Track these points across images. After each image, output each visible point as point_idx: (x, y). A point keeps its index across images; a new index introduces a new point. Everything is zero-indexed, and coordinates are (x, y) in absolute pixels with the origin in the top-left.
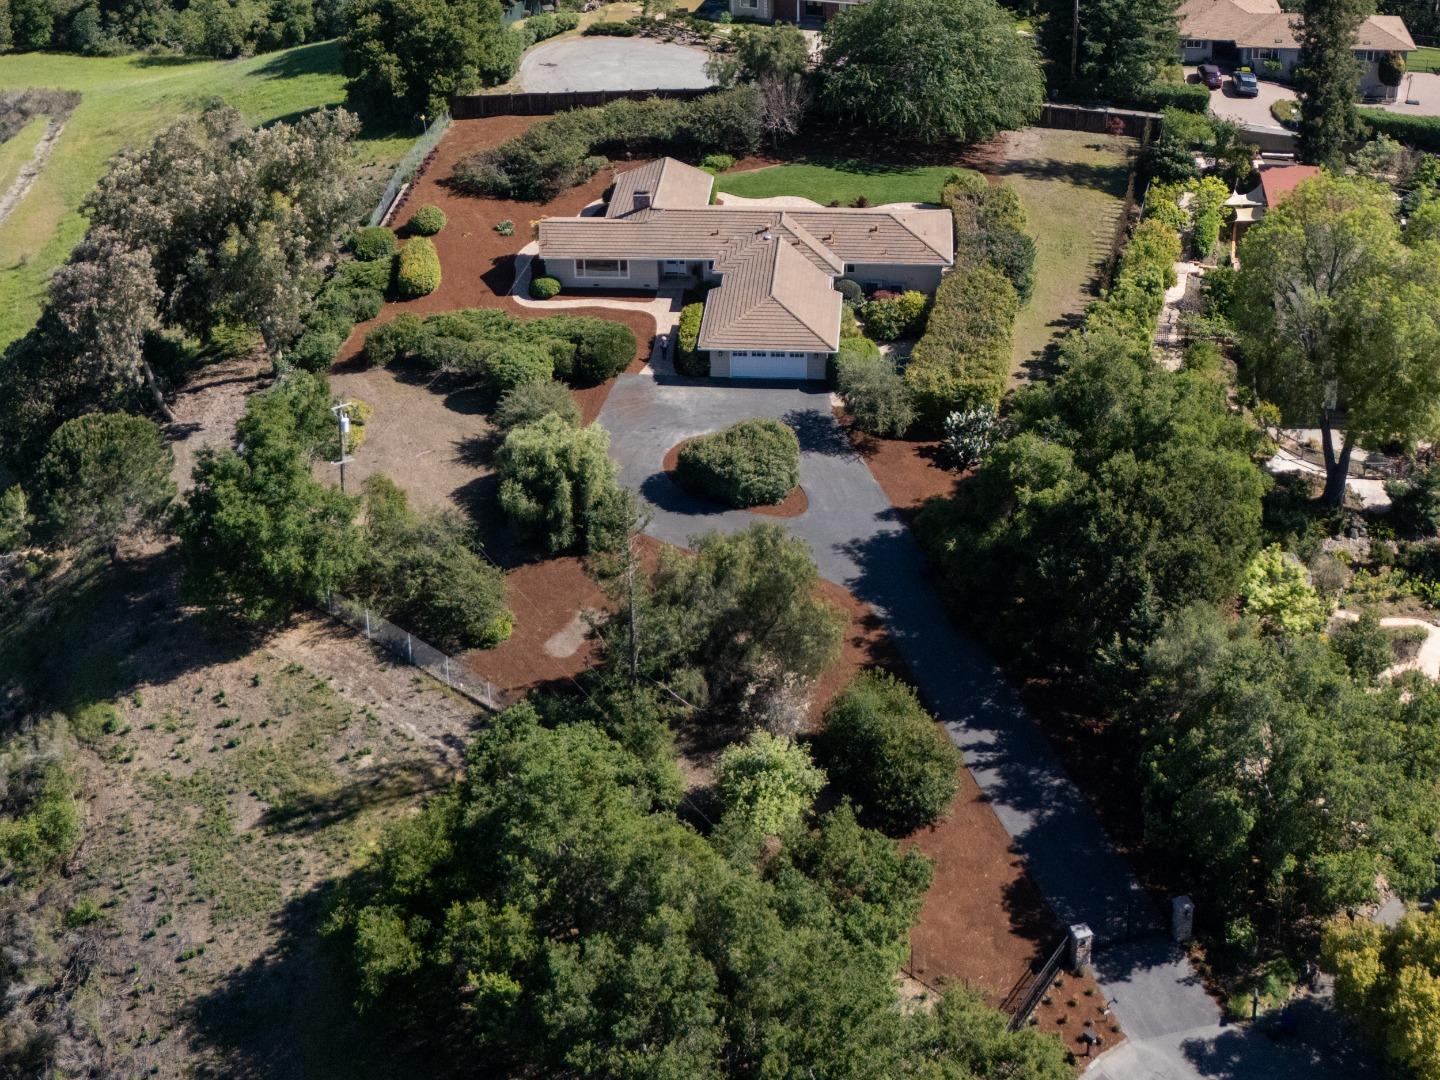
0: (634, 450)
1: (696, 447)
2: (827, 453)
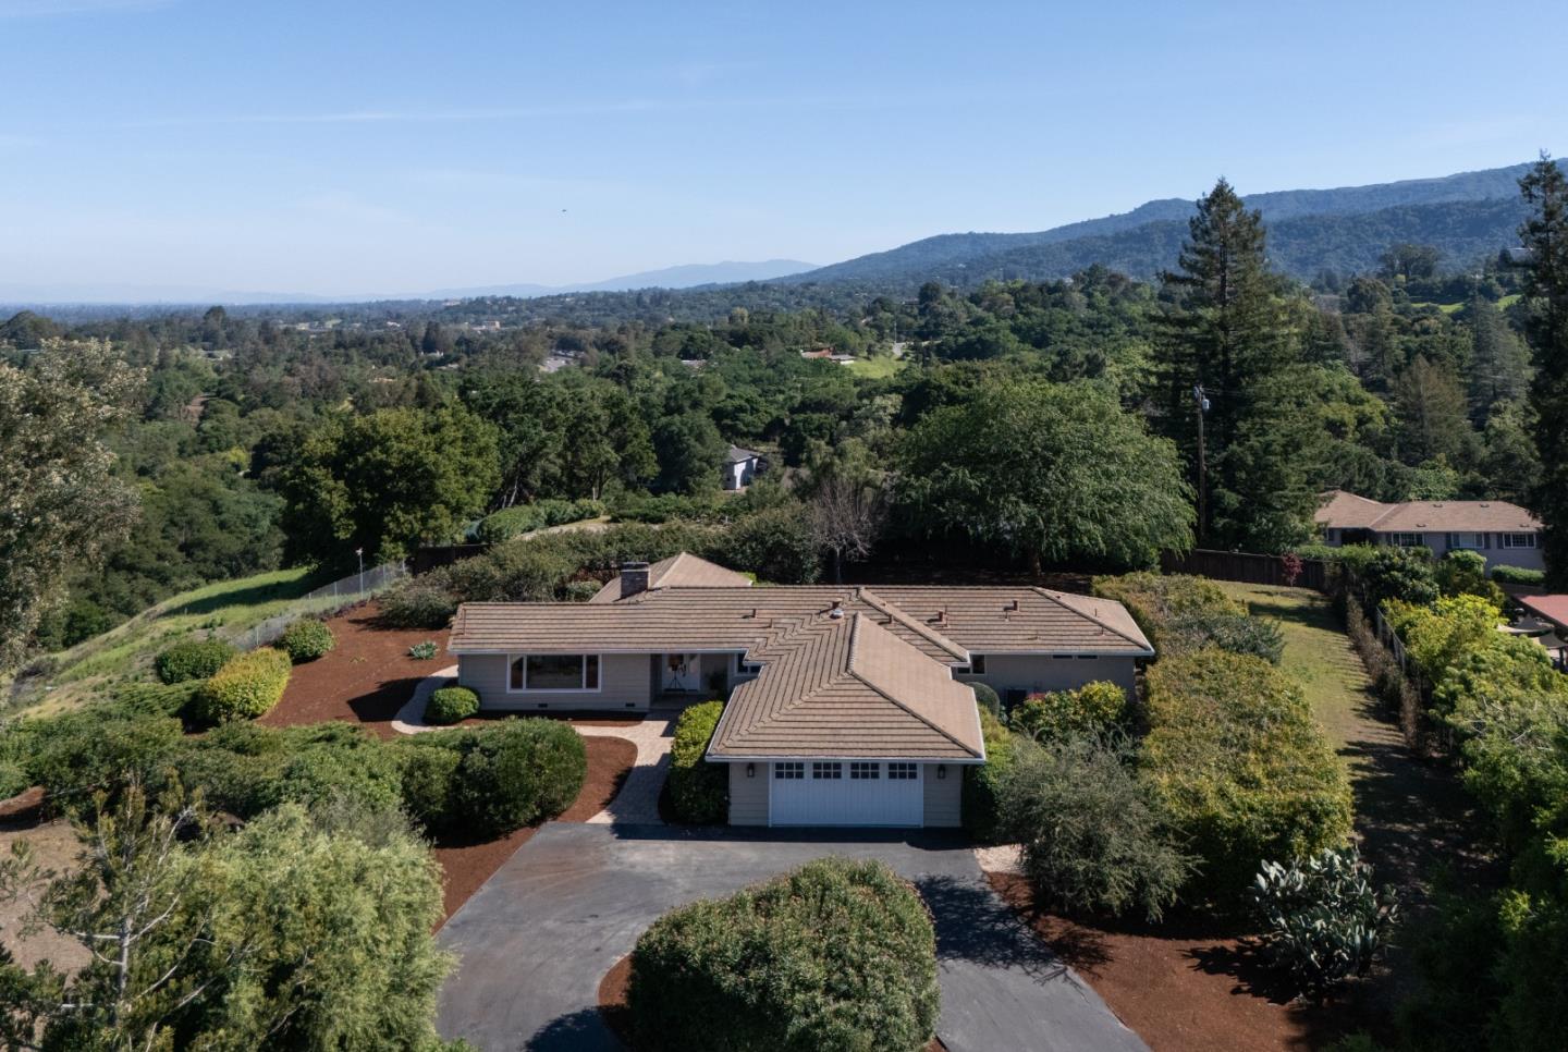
0: (536, 960)
1: (678, 926)
2: (988, 962)
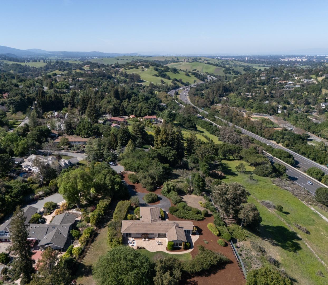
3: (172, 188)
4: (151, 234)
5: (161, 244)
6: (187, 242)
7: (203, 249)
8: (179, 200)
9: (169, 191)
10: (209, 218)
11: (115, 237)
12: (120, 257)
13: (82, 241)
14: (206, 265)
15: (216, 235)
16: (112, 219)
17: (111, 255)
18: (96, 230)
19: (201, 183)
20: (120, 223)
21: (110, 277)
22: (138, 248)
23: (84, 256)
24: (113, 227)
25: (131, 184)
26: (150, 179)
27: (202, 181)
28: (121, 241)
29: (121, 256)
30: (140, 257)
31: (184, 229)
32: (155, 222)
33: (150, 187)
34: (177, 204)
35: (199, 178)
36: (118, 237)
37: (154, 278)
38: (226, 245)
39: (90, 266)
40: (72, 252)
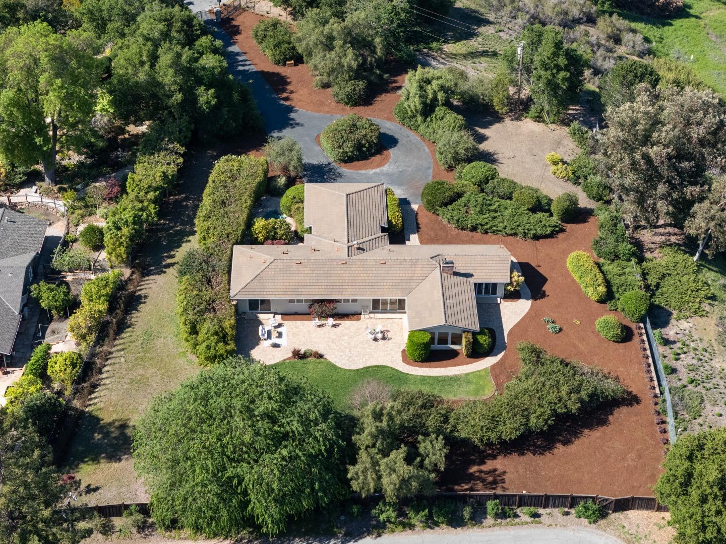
0: (407, 160)
3: (441, 96)
4: (347, 301)
5: (384, 338)
6: (481, 332)
7: (536, 356)
8: (467, 149)
9: (428, 109)
10: (580, 226)
11: (208, 316)
12: (229, 407)
13: (79, 327)
14: (538, 417)
15: (595, 297)
16: (194, 233)
17: (195, 400)
18: (129, 280)
19: (562, 74)
20: (225, 258)
21: (198, 471)
22: (297, 355)
23: (94, 386)
24: (198, 277)
25: (269, 66)
26: (350, 53)
27: (566, 68)
28: (229, 331)
29: (234, 401)
30: (300, 404)
31: (472, 280)
32: (363, 255)
33: (348, 87)
34: (459, 168)
35: (555, 54)
36: (220, 315)
37: (352, 471)
38: (626, 335)
39: (124, 426)
40: (49, 372)
